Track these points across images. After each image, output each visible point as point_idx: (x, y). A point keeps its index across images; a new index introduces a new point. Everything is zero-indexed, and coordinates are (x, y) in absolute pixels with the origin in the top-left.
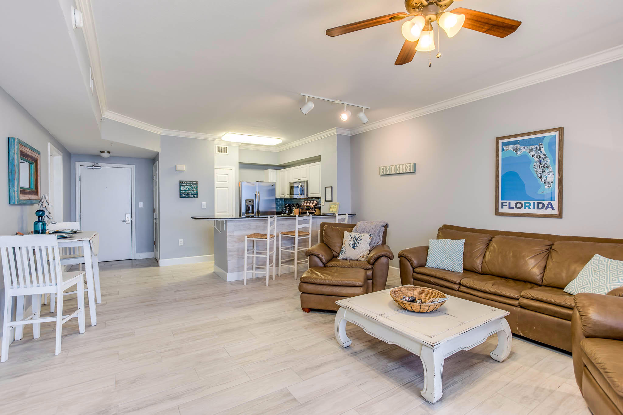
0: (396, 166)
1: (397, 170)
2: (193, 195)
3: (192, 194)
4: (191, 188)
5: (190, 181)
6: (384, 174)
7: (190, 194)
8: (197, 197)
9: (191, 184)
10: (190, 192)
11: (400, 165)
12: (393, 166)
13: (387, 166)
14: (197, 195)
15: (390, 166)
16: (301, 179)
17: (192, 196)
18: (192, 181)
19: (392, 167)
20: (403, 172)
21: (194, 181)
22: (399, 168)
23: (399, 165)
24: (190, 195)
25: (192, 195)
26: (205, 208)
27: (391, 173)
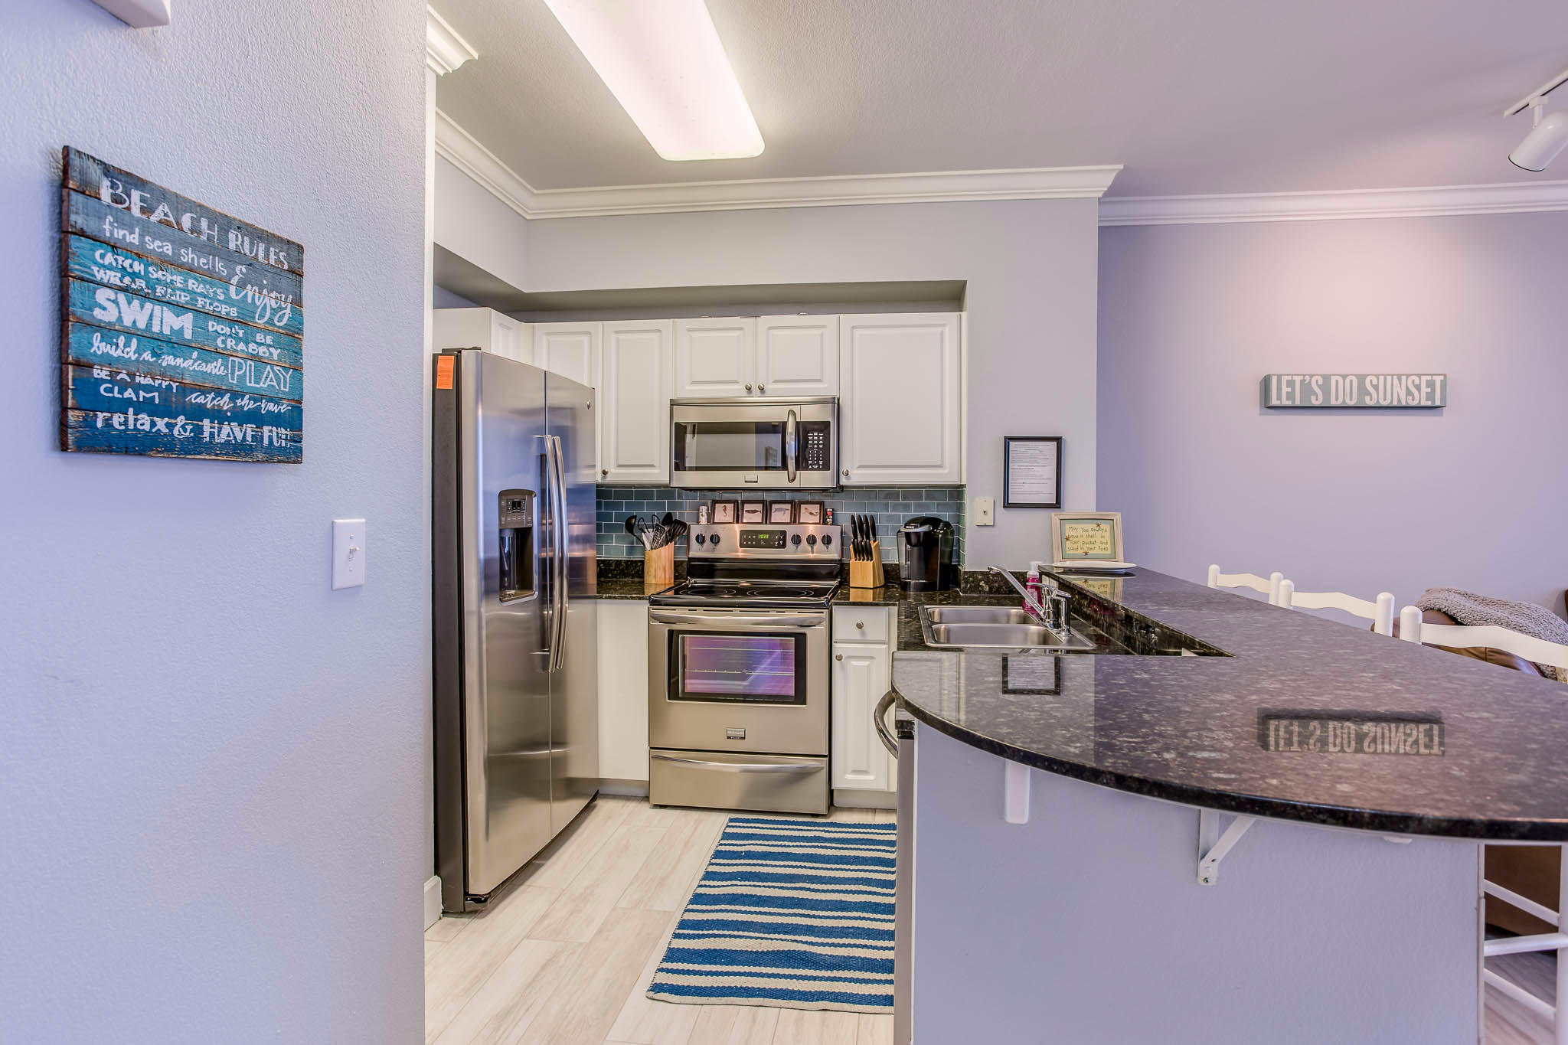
0: (1361, 378)
1: (1363, 391)
2: (255, 418)
3: (246, 404)
4: (232, 322)
5: (225, 223)
6: (1298, 403)
7: (225, 403)
8: (292, 454)
9: (233, 258)
10: (215, 368)
11: (1381, 378)
12: (1344, 377)
13: (1311, 376)
14: (293, 420)
15: (1327, 378)
16: (770, 387)
17: (250, 429)
18: (242, 227)
19: (1341, 381)
20: (1395, 403)
21: (269, 238)
22: (1376, 387)
23: (1377, 376)
24: (218, 416)
25: (241, 417)
26: (359, 587)
27: (1333, 403)
